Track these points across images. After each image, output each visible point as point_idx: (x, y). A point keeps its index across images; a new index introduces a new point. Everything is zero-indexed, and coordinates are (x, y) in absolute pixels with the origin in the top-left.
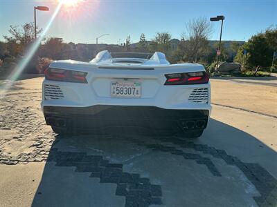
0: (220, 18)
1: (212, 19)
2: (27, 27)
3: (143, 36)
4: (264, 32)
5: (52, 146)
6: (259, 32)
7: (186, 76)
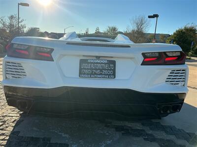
0: (156, 16)
1: (150, 17)
2: (12, 17)
3: (98, 29)
4: (183, 28)
5: (14, 127)
6: (180, 28)
7: (164, 56)
